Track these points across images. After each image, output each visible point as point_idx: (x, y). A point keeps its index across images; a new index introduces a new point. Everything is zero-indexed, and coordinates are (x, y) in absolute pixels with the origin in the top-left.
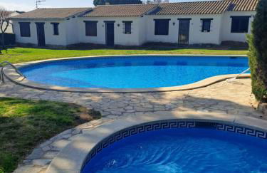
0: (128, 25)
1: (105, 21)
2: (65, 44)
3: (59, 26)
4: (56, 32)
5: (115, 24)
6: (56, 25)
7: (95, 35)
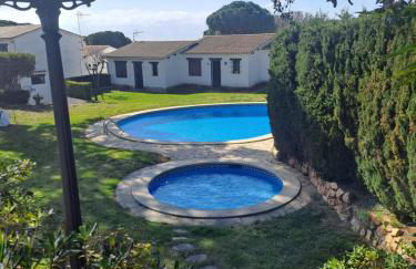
0: (236, 63)
1: (211, 59)
2: (165, 87)
3: (159, 66)
4: (155, 73)
5: (222, 62)
6: (155, 65)
7: (199, 74)
